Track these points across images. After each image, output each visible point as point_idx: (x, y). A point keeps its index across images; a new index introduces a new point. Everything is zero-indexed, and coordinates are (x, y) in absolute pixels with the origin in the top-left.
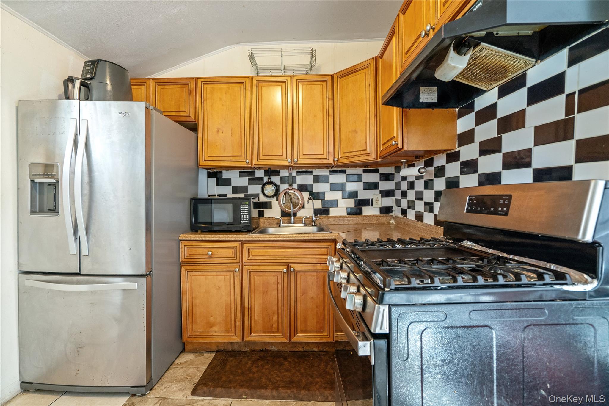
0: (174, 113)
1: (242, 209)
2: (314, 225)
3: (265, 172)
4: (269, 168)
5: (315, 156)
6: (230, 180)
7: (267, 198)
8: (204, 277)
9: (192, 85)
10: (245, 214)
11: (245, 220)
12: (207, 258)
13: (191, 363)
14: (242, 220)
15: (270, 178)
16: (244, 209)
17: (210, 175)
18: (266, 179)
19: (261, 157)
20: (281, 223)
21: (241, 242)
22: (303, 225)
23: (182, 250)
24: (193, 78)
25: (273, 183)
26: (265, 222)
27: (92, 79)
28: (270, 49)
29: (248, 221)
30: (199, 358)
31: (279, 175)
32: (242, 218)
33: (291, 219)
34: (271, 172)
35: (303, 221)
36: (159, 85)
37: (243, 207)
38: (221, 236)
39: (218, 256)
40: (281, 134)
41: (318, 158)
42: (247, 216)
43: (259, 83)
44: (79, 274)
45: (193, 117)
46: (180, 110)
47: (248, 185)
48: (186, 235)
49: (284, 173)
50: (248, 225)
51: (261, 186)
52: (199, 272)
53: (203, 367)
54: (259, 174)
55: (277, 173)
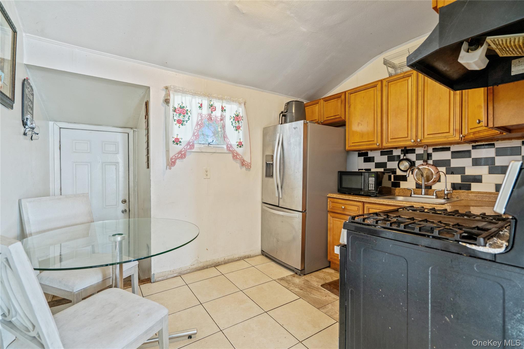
0: (333, 117)
1: (370, 180)
2: (446, 198)
3: (402, 150)
4: (405, 147)
5: (439, 134)
6: (373, 158)
7: (403, 172)
8: (340, 222)
9: (343, 97)
10: (372, 183)
11: (372, 187)
12: (342, 210)
13: (330, 274)
14: (370, 187)
15: (405, 156)
16: (371, 180)
17: (360, 155)
18: (402, 157)
19: (390, 140)
20: (413, 193)
21: (364, 203)
22: (435, 197)
23: (328, 203)
24: (344, 92)
25: (408, 160)
26: (400, 192)
27: (287, 112)
28: (402, 52)
29: (374, 189)
30: (336, 274)
31: (415, 153)
32: (370, 186)
33: (422, 191)
34: (406, 151)
35: (435, 193)
36: (325, 101)
37: (370, 178)
38: (351, 197)
39: (349, 210)
40: (406, 120)
41: (444, 136)
42: (373, 185)
43: (388, 83)
44: (278, 206)
45: (343, 118)
46: (336, 115)
47: (387, 161)
48: (331, 194)
49: (419, 151)
50: (374, 191)
51: (398, 162)
52: (338, 219)
53: (335, 278)
54: (396, 153)
55: (413, 151)
